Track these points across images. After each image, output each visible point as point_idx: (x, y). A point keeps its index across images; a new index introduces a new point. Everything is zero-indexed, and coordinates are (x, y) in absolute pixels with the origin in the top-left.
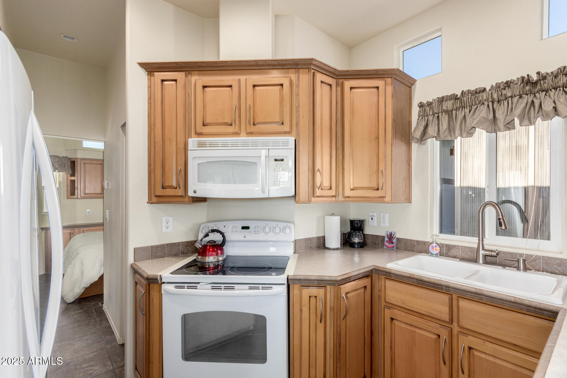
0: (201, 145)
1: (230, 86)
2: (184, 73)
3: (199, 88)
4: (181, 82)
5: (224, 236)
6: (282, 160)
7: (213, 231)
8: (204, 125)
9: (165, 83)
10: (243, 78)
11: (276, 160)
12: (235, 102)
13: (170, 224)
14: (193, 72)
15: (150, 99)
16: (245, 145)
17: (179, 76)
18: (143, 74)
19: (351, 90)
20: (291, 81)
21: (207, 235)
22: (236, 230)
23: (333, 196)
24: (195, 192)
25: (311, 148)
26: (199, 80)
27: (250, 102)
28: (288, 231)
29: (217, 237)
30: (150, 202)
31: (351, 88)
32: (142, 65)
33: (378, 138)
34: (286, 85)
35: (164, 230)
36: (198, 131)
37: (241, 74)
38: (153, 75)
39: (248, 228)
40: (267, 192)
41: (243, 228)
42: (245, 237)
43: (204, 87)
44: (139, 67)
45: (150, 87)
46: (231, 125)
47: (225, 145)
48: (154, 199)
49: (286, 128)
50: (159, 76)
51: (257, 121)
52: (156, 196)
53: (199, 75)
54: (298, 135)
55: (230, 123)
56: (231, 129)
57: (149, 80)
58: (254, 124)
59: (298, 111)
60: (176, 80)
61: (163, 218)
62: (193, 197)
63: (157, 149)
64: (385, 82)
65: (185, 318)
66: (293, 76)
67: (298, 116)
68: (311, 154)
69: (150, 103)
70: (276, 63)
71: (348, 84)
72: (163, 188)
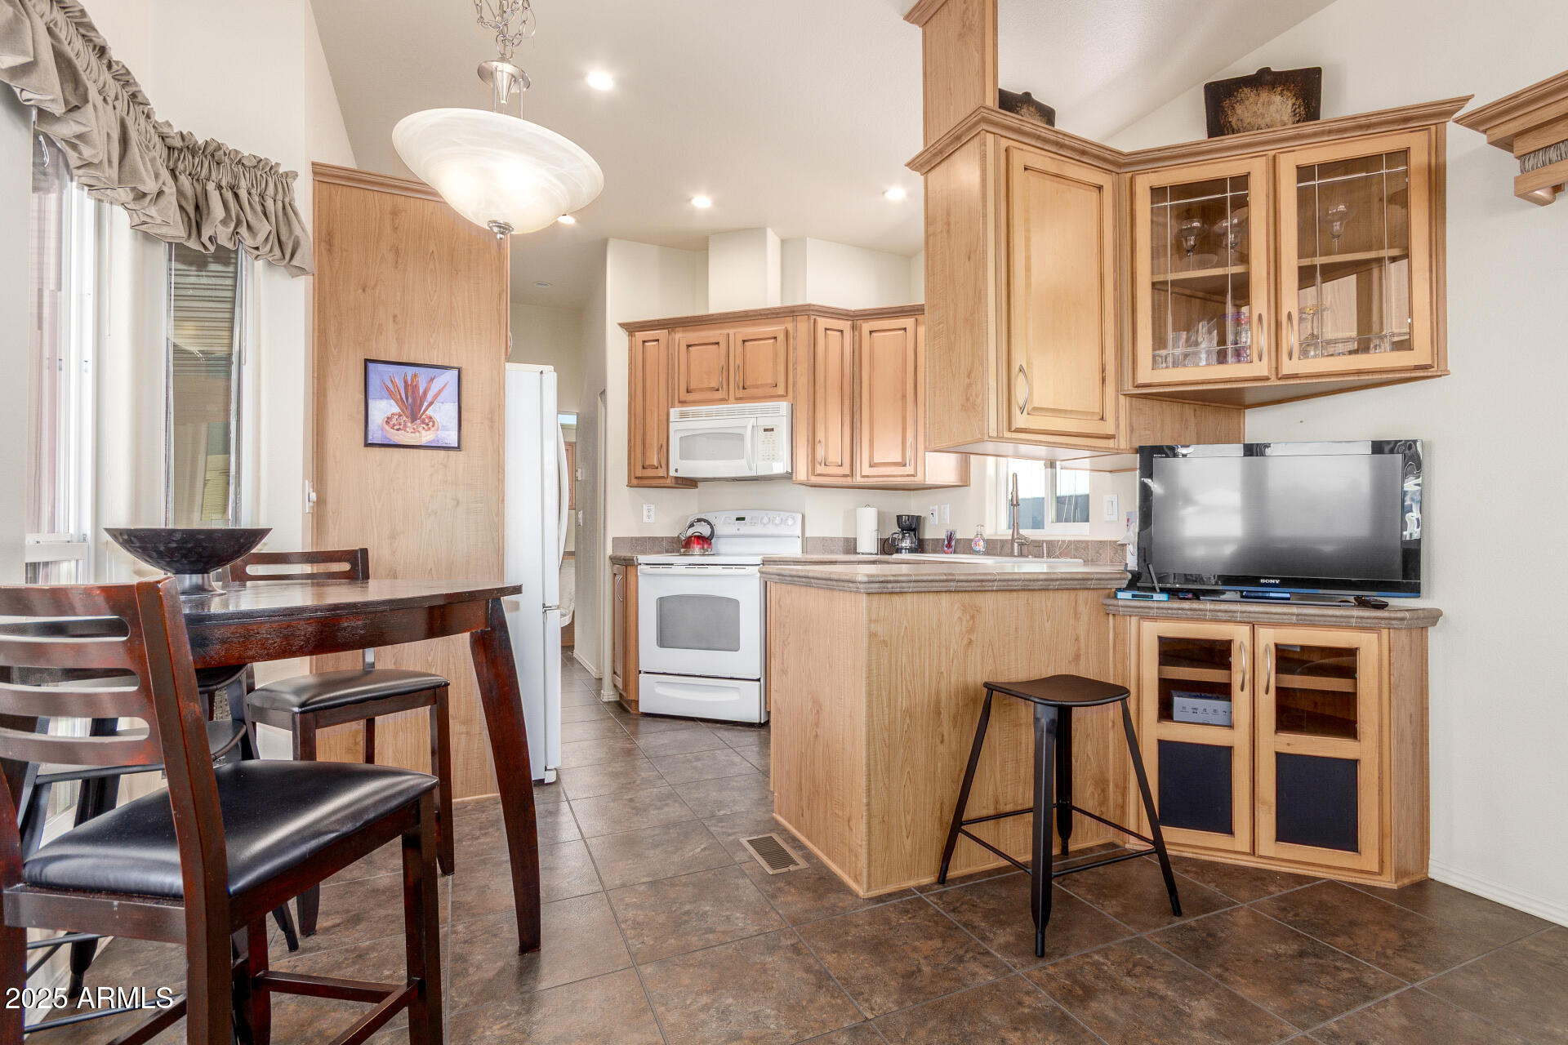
0: (683, 415)
1: (718, 343)
2: (667, 331)
3: (683, 348)
4: (663, 341)
5: (712, 527)
6: (772, 430)
7: (699, 520)
8: (688, 392)
9: (646, 344)
10: (731, 332)
11: (765, 430)
12: (723, 362)
13: (652, 514)
14: (677, 329)
15: (630, 363)
16: (731, 413)
17: (661, 334)
18: (623, 335)
19: (871, 334)
20: (787, 332)
21: (692, 525)
22: (730, 521)
23: (845, 476)
24: (676, 470)
25: (811, 413)
26: (681, 337)
27: (739, 361)
28: (790, 522)
29: (705, 530)
30: (630, 485)
31: (871, 332)
32: (622, 325)
33: (904, 397)
34: (781, 337)
35: (645, 520)
36: (683, 398)
37: (728, 328)
38: (635, 336)
39: (743, 519)
40: (754, 468)
41: (738, 519)
42: (738, 530)
43: (688, 346)
44: (618, 327)
45: (630, 350)
46: (718, 390)
47: (709, 415)
48: (635, 482)
49: (781, 390)
50: (641, 336)
51: (748, 383)
52: (636, 478)
53: (683, 331)
54: (795, 398)
55: (717, 388)
56: (718, 395)
57: (630, 341)
58: (744, 388)
59: (795, 369)
60: (658, 340)
61: (644, 506)
62: (676, 478)
63: (637, 422)
64: (917, 320)
65: (662, 602)
66: (790, 326)
67: (795, 376)
68: (811, 421)
69: (630, 369)
70: (768, 312)
71: (866, 327)
72: (644, 468)
